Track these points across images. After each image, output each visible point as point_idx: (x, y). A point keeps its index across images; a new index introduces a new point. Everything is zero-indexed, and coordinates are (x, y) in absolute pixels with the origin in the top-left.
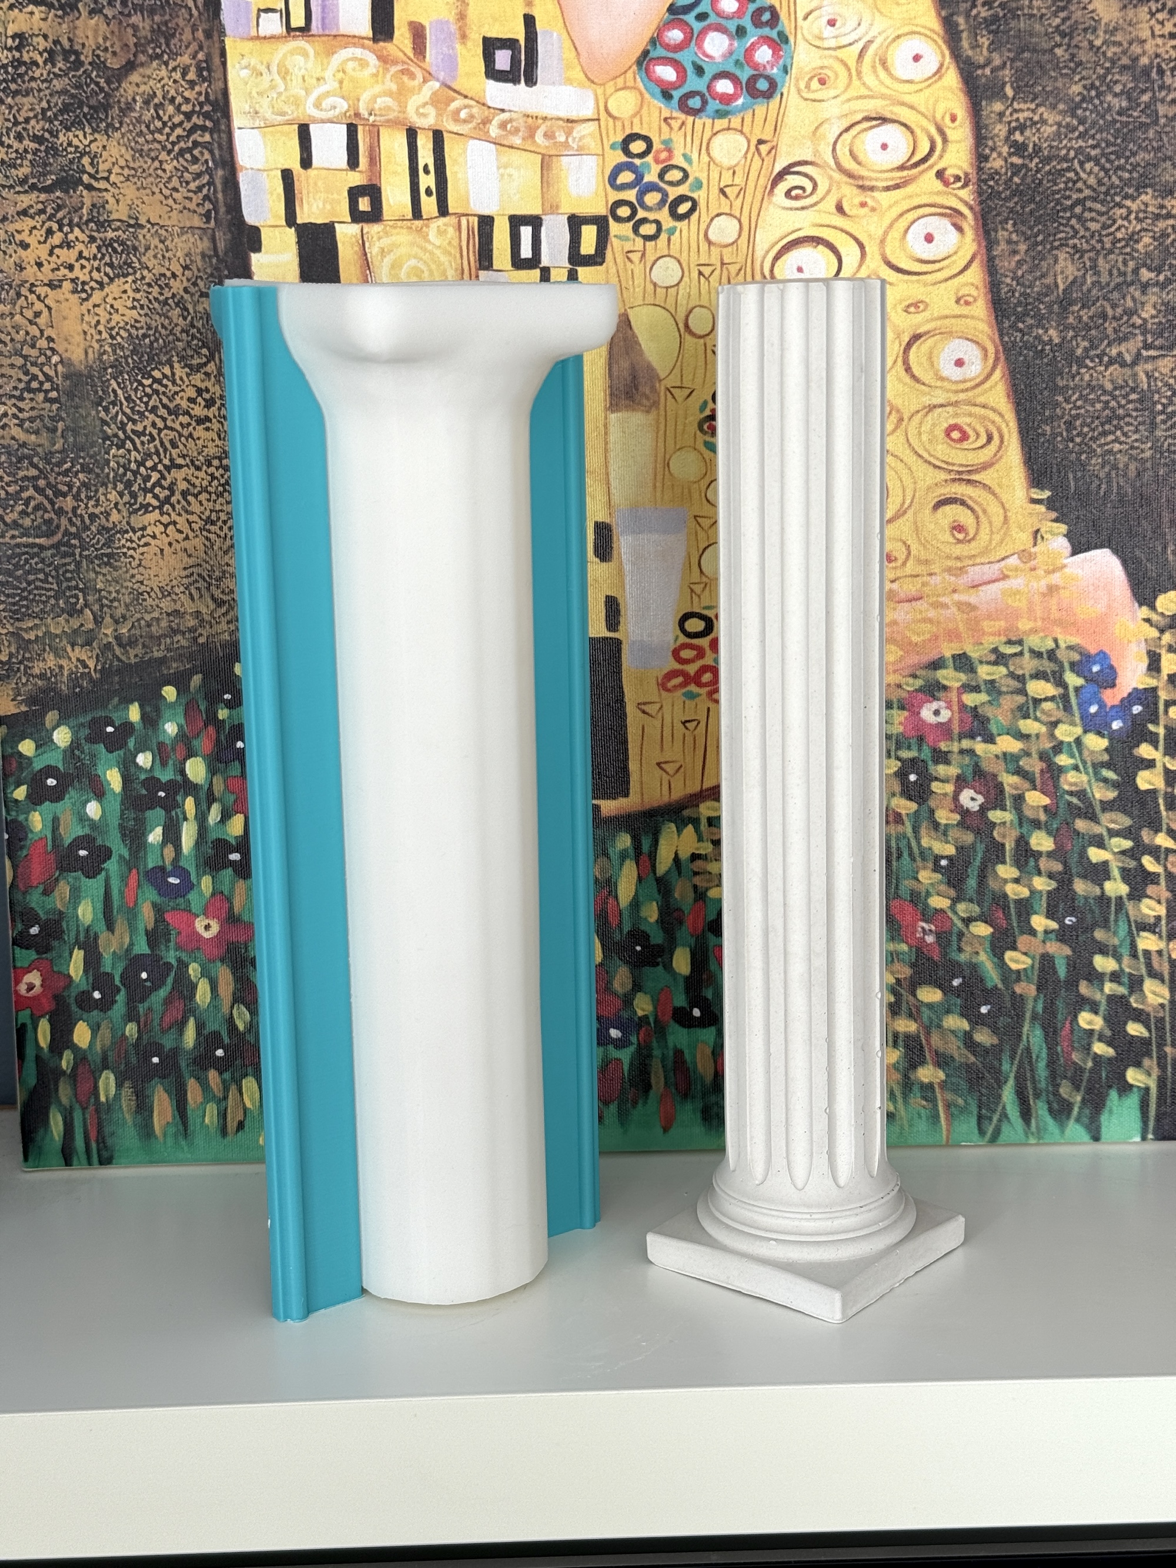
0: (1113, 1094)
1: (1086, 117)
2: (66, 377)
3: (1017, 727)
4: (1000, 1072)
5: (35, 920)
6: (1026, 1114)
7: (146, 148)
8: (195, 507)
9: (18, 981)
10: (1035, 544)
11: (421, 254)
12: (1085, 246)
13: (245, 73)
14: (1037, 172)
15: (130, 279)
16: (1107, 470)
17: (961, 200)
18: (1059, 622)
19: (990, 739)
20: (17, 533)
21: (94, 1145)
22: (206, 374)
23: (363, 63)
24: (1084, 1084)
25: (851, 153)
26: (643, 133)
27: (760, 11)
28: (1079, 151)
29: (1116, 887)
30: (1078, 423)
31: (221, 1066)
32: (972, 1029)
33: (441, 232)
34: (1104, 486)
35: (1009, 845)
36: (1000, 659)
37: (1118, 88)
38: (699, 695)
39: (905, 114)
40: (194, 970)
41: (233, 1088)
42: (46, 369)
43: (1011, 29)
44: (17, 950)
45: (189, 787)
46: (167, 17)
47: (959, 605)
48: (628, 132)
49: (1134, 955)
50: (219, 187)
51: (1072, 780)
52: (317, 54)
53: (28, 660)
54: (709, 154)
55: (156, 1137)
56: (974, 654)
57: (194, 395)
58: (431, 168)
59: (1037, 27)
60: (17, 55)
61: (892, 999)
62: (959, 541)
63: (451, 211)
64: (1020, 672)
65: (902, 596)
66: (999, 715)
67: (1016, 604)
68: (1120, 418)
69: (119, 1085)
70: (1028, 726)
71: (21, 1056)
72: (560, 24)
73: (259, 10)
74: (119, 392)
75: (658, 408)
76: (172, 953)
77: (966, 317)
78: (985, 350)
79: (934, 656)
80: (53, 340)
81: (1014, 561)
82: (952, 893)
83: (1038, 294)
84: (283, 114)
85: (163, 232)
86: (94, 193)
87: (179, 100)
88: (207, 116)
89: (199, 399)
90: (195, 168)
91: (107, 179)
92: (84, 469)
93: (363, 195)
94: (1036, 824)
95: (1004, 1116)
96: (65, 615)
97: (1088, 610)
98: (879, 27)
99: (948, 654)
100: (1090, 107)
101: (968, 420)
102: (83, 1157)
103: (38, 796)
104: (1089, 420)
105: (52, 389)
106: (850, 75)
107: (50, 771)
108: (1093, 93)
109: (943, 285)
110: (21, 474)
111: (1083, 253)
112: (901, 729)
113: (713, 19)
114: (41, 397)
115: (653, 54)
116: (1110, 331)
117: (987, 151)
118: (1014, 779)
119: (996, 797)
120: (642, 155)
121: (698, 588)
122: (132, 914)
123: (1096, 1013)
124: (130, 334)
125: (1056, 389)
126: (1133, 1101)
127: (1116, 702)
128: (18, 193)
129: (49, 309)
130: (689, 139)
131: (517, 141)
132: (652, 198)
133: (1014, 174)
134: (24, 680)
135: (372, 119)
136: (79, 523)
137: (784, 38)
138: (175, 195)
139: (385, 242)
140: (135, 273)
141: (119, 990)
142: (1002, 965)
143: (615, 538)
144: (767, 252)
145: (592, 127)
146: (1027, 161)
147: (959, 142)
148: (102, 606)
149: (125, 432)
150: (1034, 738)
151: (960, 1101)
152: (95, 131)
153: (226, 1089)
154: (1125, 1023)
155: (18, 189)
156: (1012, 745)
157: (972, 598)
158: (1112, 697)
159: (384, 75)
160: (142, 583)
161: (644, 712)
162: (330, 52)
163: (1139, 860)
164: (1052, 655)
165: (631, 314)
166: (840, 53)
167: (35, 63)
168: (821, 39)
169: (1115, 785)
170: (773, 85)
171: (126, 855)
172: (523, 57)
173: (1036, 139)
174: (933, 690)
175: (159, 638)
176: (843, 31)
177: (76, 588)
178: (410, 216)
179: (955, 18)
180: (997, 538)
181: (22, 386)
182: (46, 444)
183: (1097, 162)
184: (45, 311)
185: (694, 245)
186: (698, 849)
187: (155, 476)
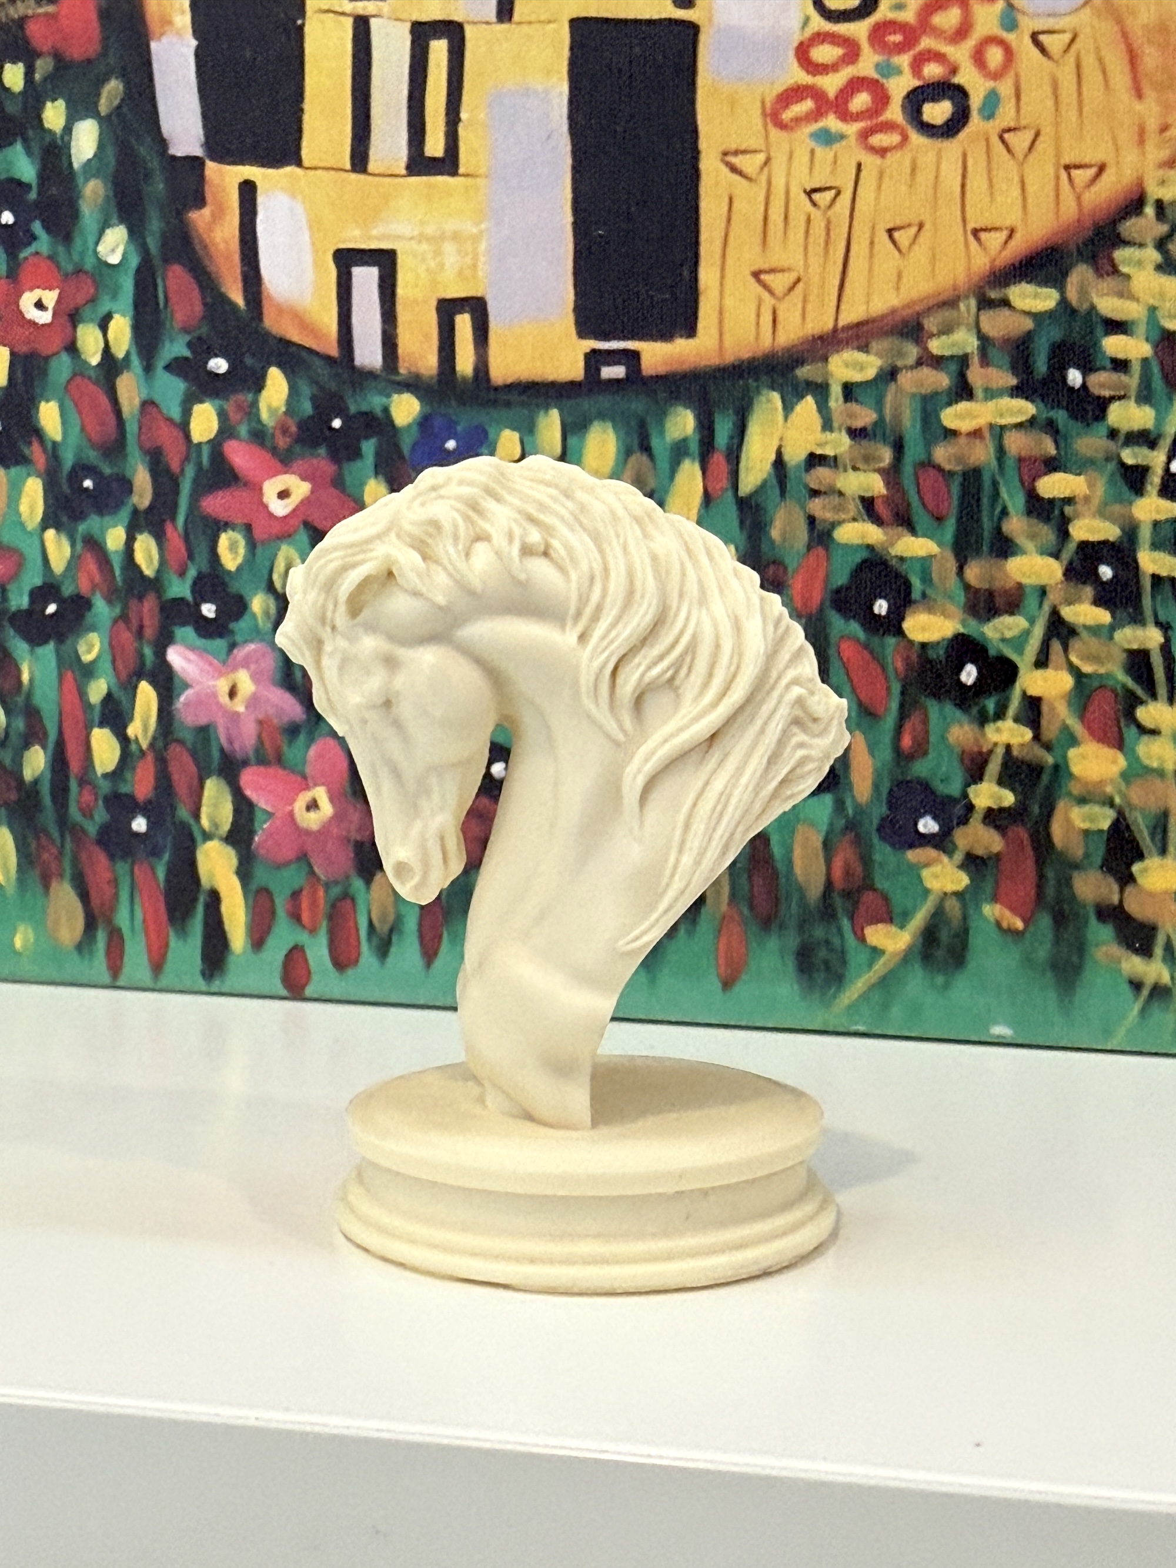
38: (842, 137)
161: (734, 169)
186: (820, 445)
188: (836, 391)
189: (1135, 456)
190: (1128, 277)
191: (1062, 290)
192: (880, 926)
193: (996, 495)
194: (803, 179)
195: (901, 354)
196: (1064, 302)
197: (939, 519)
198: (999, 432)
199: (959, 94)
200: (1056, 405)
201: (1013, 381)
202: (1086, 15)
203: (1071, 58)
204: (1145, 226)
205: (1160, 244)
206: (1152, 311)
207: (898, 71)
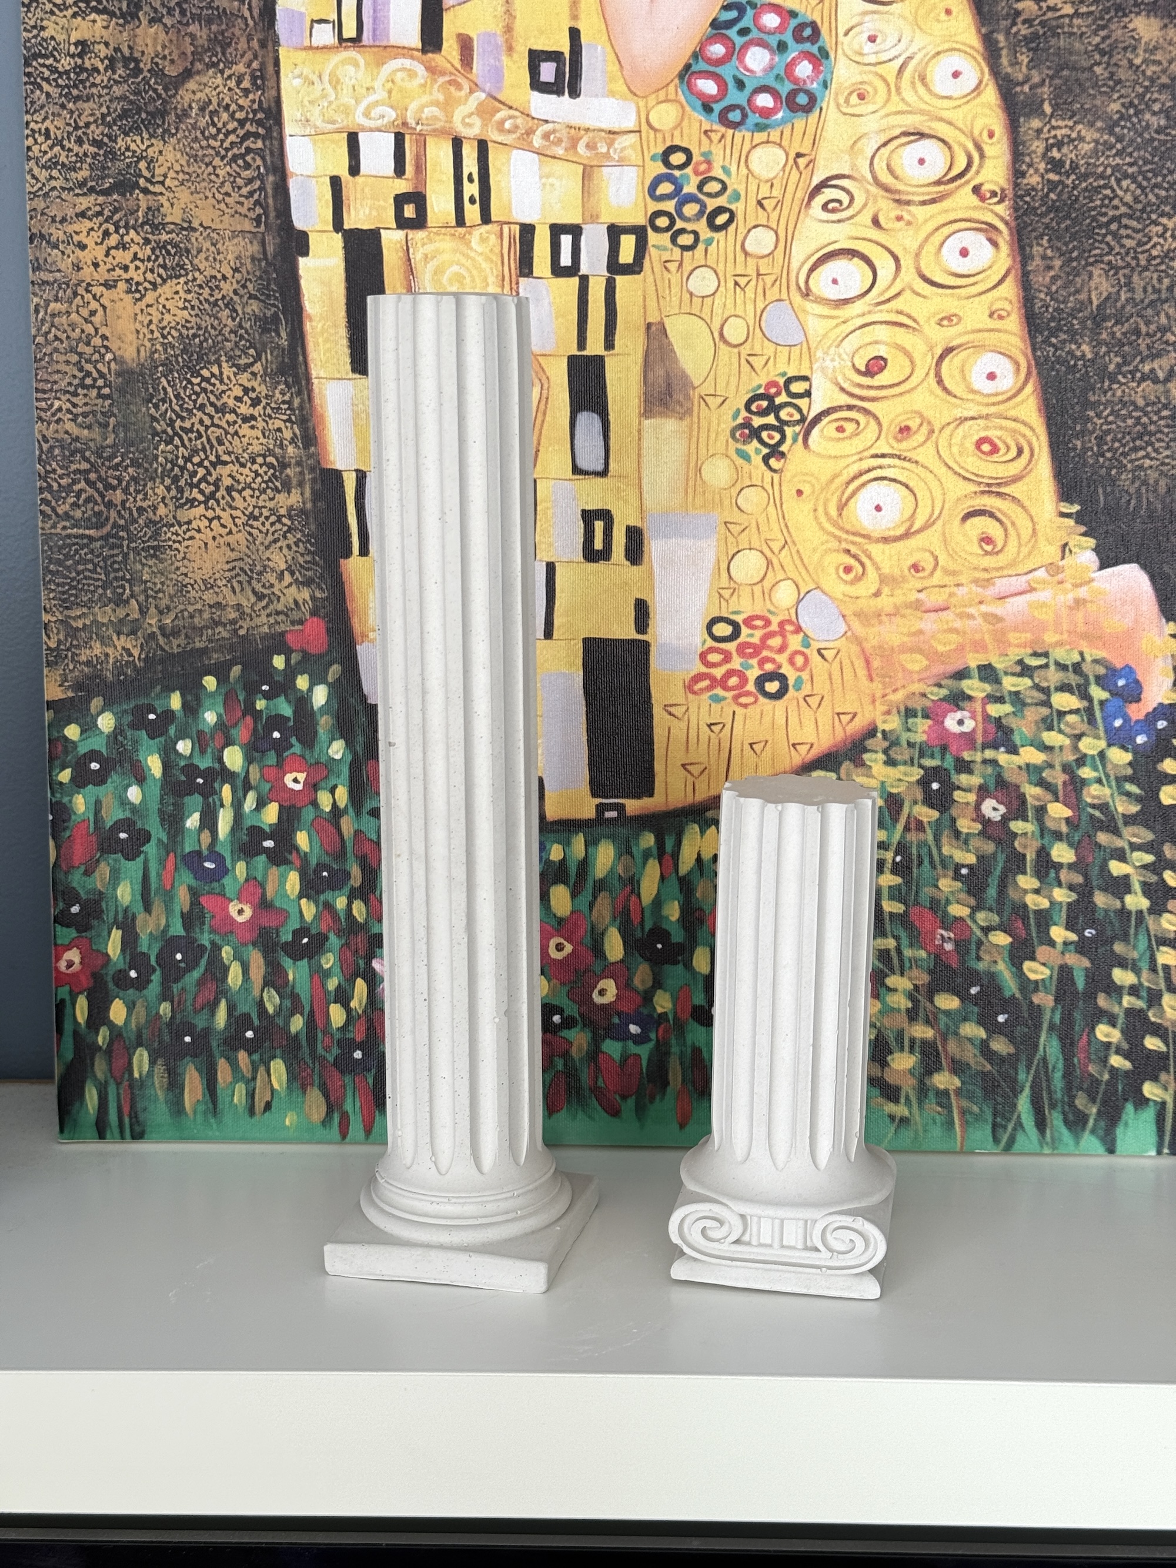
0: (1129, 1107)
1: (1124, 135)
2: (118, 374)
3: (1040, 738)
4: (1015, 1081)
5: (76, 899)
6: (1041, 1124)
7: (200, 153)
8: (239, 503)
9: (58, 958)
10: (1063, 558)
11: (463, 261)
12: (1120, 263)
13: (297, 82)
14: (1074, 188)
15: (182, 280)
16: (1137, 484)
17: (997, 215)
18: (1086, 636)
19: (1013, 750)
20: (68, 524)
21: (127, 1120)
22: (254, 374)
23: (412, 74)
24: (1100, 1096)
25: (888, 166)
26: (684, 145)
27: (801, 27)
28: (1116, 168)
29: (1137, 901)
30: (1109, 438)
31: (251, 1047)
32: (989, 1037)
33: (483, 240)
34: (1133, 502)
35: (1030, 856)
36: (1025, 670)
37: (1156, 107)
38: (725, 699)
39: (942, 130)
40: (227, 952)
41: (262, 1069)
42: (100, 366)
43: (1050, 48)
44: (59, 928)
45: (227, 775)
46: (224, 27)
47: (986, 616)
48: (668, 144)
49: (1153, 969)
50: (270, 191)
51: (1094, 793)
52: (367, 64)
53: (78, 647)
54: (747, 167)
55: (186, 1114)
56: (999, 666)
57: (240, 394)
58: (476, 177)
59: (1077, 45)
60: (79, 61)
61: (910, 1005)
62: (987, 553)
63: (493, 218)
64: (1044, 684)
65: (929, 605)
66: (1023, 726)
67: (1043, 617)
68: (1151, 434)
69: (152, 1063)
70: (1052, 738)
71: (60, 1030)
72: (605, 37)
73: (313, 21)
74: (169, 390)
75: (691, 415)
76: (206, 936)
77: (999, 331)
78: (1017, 364)
79: (958, 666)
80: (107, 338)
81: (1041, 574)
82: (973, 902)
83: (1073, 309)
84: (333, 122)
85: (215, 235)
86: (149, 197)
87: (233, 107)
88: (260, 123)
89: (246, 398)
90: (247, 174)
91: (162, 183)
92: (135, 463)
93: (409, 202)
94: (1058, 836)
95: (1019, 1125)
96: (112, 605)
97: (1115, 624)
98: (919, 44)
99: (973, 665)
100: (1128, 125)
101: (999, 433)
102: (116, 1131)
103: (82, 780)
104: (1119, 436)
105: (105, 386)
106: (889, 91)
107: (93, 755)
108: (1132, 111)
109: (977, 299)
110: (73, 467)
111: (1117, 269)
112: (924, 738)
113: (755, 34)
114: (94, 393)
115: (694, 68)
116: (1143, 347)
117: (1024, 167)
118: (1037, 791)
119: (1018, 808)
120: (681, 167)
121: (726, 593)
122: (169, 897)
123: (1114, 1026)
124: (181, 334)
125: (1087, 404)
126: (1149, 1115)
127: (1141, 716)
128: (77, 195)
129: (104, 308)
130: (728, 151)
131: (560, 151)
132: (690, 209)
133: (1050, 190)
134: (71, 667)
135: (419, 128)
136: (127, 516)
137: (824, 53)
138: (227, 199)
139: (429, 248)
140: (187, 274)
141: (154, 970)
142: (1020, 974)
143: (646, 542)
144: (803, 264)
145: (633, 138)
146: (1064, 178)
147: (997, 158)
148: (147, 597)
149: (173, 429)
150: (1057, 750)
151: (975, 1109)
152: (151, 136)
153: (255, 1070)
154: (1143, 1037)
155: (77, 191)
156: (1036, 757)
157: (998, 609)
158: (1137, 712)
159: (432, 86)
160: (186, 575)
161: (670, 714)
162: (380, 63)
163: (1160, 875)
164: (1077, 668)
165: (667, 322)
166: (879, 69)
167: (96, 70)
168: (861, 54)
169: (1138, 799)
170: (813, 99)
171: (165, 840)
172: (567, 70)
173: (1073, 156)
174: (958, 700)
175: (201, 629)
176: (883, 47)
177: (123, 578)
178: (454, 223)
179: (995, 35)
180: (1025, 550)
181: (76, 382)
182: (98, 438)
183: (1134, 180)
184: (101, 310)
185: (731, 256)
187: (201, 472)
189: (878, 854)
190: (870, 767)
204: (877, 742)
205: (886, 752)
206: (883, 783)
207: (752, 667)
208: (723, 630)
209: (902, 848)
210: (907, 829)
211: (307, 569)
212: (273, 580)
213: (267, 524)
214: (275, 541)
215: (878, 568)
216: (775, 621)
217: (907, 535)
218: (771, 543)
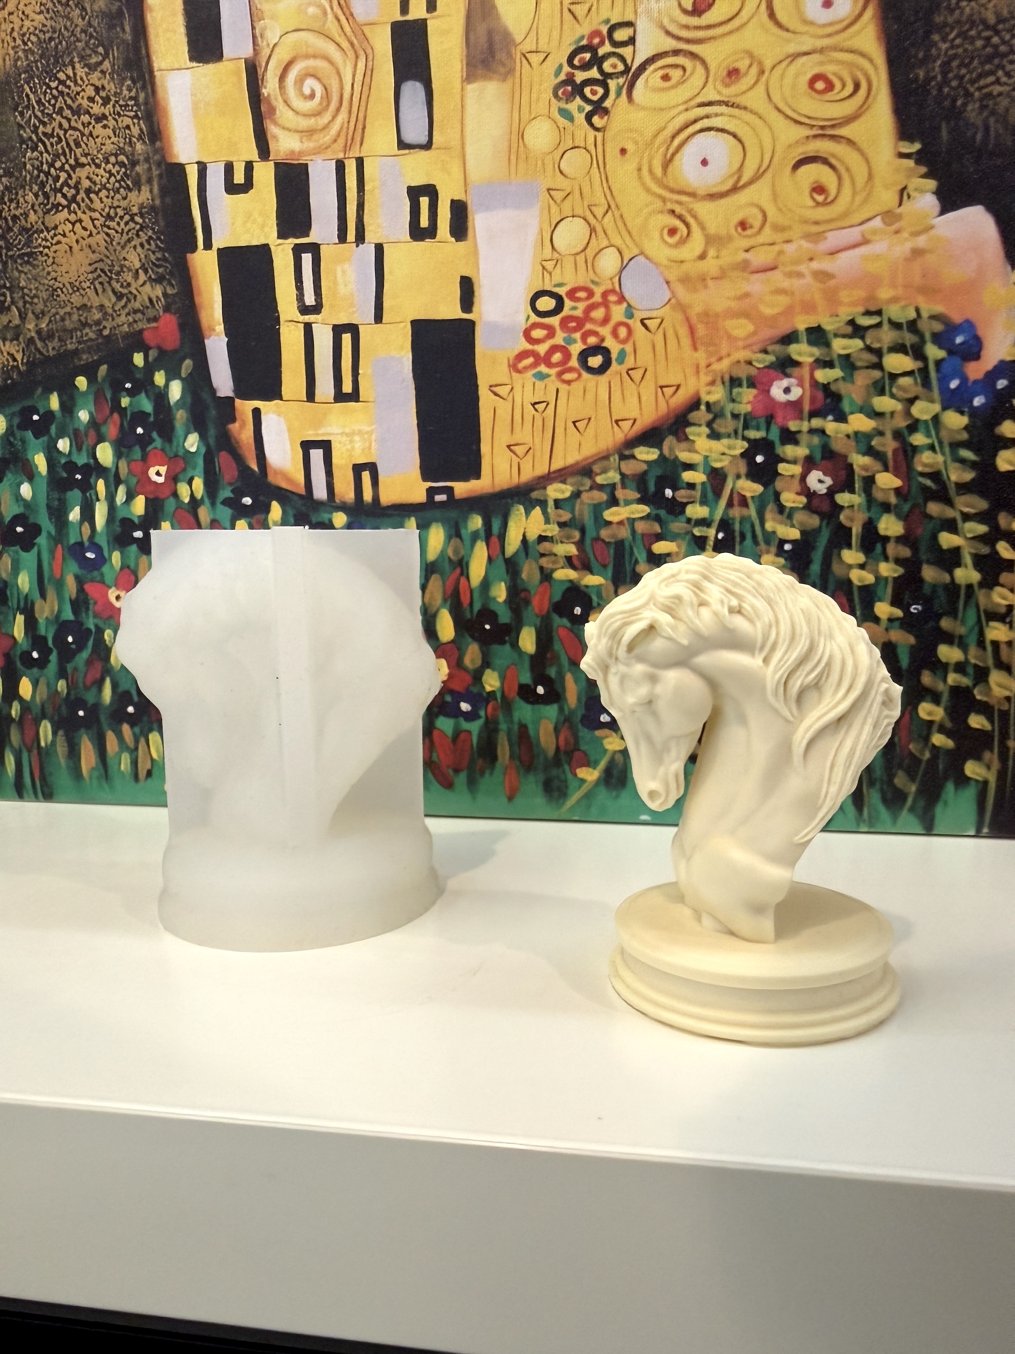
0: (950, 786)
3: (871, 404)
6: (861, 800)
8: (97, 205)
10: (901, 204)
16: (984, 115)
18: (923, 290)
19: (842, 418)
21: (38, 780)
24: (920, 775)
29: (967, 575)
30: (955, 64)
31: (132, 720)
34: (980, 135)
35: (856, 529)
36: (856, 331)
38: (548, 376)
40: (108, 635)
41: (142, 740)
45: (100, 471)
47: (816, 274)
49: (982, 645)
51: (929, 462)
55: (84, 779)
56: (829, 327)
57: (93, 94)
62: (818, 204)
64: (876, 345)
65: (757, 265)
66: (853, 392)
67: (878, 271)
68: (1002, 56)
69: (55, 733)
70: (883, 403)
74: (32, 96)
75: (513, 74)
76: (91, 620)
79: (786, 329)
81: (876, 223)
89: (97, 98)
92: (8, 174)
94: (886, 508)
97: (955, 274)
99: (801, 327)
101: (834, 68)
102: (31, 791)
104: (967, 61)
112: (749, 408)
118: (866, 460)
119: (845, 479)
121: (549, 265)
122: (59, 585)
123: (938, 704)
125: (931, 27)
126: (969, 794)
127: (980, 376)
136: (6, 225)
141: (52, 651)
143: (470, 215)
148: (25, 303)
149: (37, 135)
150: (888, 417)
153: (137, 741)
154: (967, 716)
156: (866, 424)
157: (829, 265)
158: (975, 371)
160: (56, 279)
161: (496, 394)
163: (993, 546)
164: (913, 326)
169: (974, 466)
171: (53, 532)
174: (786, 365)
175: (71, 331)
177: (4, 286)
180: (859, 199)
186: (545, 531)
187: (63, 176)
188: (551, 504)
189: (700, 531)
190: (693, 441)
191: (661, 450)
192: (584, 768)
193: (632, 553)
194: (530, 398)
195: (582, 485)
196: (662, 456)
197: (605, 566)
198: (632, 521)
199: (606, 352)
200: (661, 508)
201: (639, 496)
202: (668, 306)
203: (661, 330)
204: (702, 414)
205: (709, 424)
206: (706, 457)
207: (575, 341)
208: (546, 304)
209: (725, 525)
210: (730, 504)
211: (158, 266)
212: (129, 277)
213: (122, 224)
214: (129, 240)
215: (703, 228)
216: (598, 291)
217: (735, 189)
218: (593, 209)
